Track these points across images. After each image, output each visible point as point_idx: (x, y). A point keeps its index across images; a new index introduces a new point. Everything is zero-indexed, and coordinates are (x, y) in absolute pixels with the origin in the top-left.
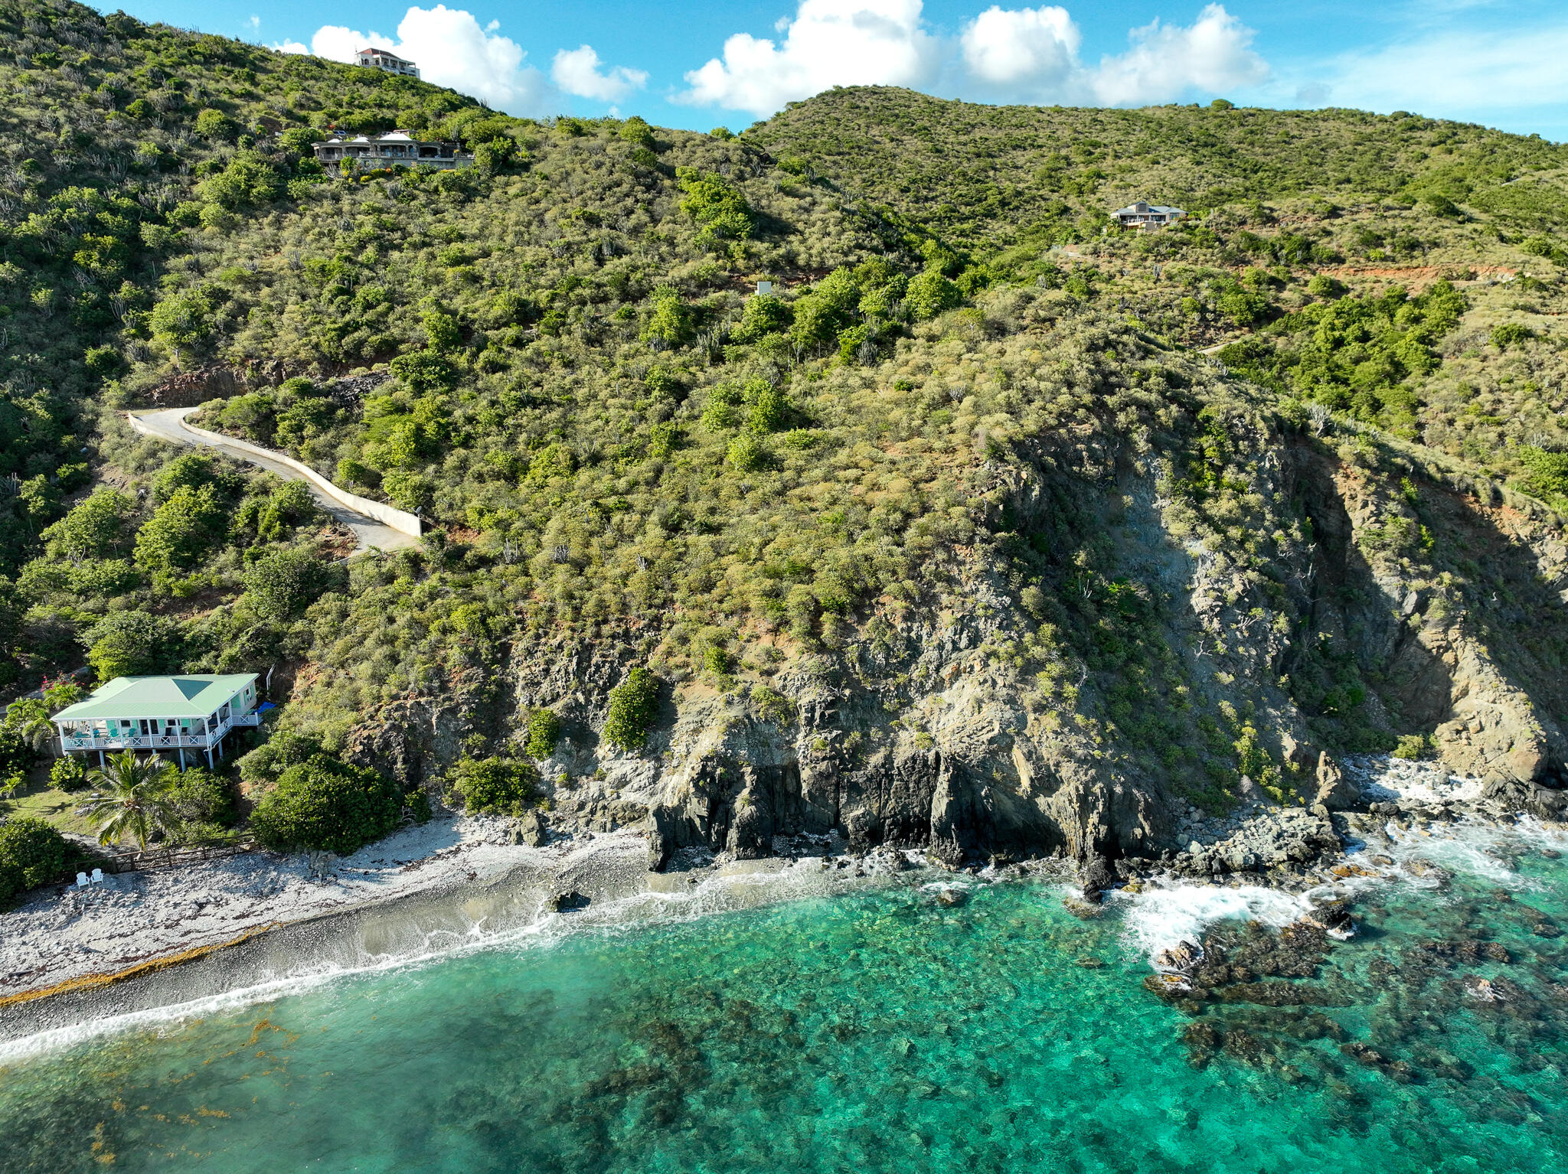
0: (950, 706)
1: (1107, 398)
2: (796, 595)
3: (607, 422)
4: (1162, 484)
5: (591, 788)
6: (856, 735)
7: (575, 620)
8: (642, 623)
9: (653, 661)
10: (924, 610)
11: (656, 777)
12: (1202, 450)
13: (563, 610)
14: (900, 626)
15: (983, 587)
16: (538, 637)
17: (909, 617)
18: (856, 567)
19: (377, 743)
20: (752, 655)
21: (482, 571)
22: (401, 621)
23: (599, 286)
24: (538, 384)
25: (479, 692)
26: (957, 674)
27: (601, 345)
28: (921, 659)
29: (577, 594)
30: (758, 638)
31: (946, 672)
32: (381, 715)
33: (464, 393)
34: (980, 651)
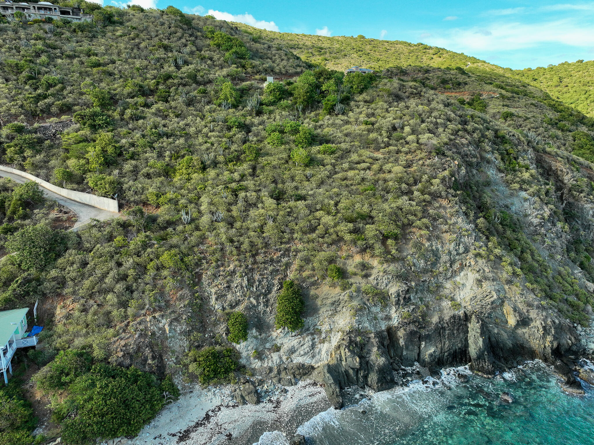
0: (463, 285)
2: (370, 230)
3: (212, 144)
4: (501, 166)
5: (273, 357)
6: (423, 307)
7: (238, 255)
8: (279, 254)
9: (291, 275)
10: (436, 234)
14: (426, 244)
15: (460, 220)
17: (429, 238)
18: (395, 213)
19: (132, 348)
22: (127, 265)
23: (182, 78)
24: (164, 126)
26: (462, 268)
27: (194, 106)
30: (352, 257)
31: (456, 266)
32: (131, 328)
33: (122, 131)
34: (470, 255)
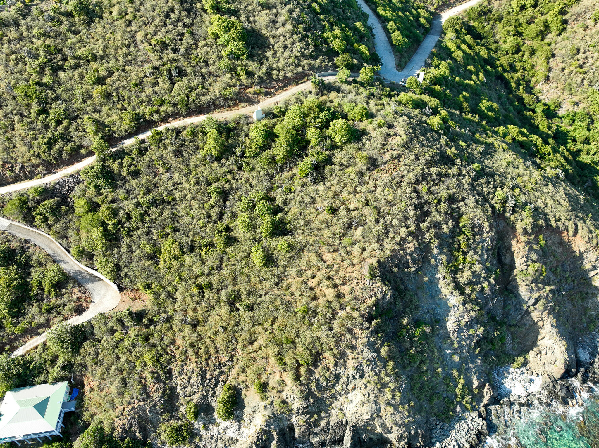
0: (351, 401)
1: (421, 225)
4: (441, 268)
5: (214, 430)
6: (316, 416)
7: (197, 358)
8: (225, 359)
10: (341, 361)
11: (239, 428)
12: (459, 244)
13: (191, 352)
14: (332, 369)
15: (366, 350)
16: (182, 366)
17: (336, 364)
18: (313, 342)
19: (127, 426)
20: (273, 381)
21: (152, 327)
22: (123, 359)
23: (175, 105)
24: (156, 186)
25: (164, 394)
26: (354, 389)
27: (183, 156)
28: (341, 381)
29: (196, 344)
30: (274, 373)
31: (350, 387)
32: (126, 413)
33: (121, 193)
34: (364, 381)
